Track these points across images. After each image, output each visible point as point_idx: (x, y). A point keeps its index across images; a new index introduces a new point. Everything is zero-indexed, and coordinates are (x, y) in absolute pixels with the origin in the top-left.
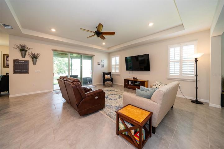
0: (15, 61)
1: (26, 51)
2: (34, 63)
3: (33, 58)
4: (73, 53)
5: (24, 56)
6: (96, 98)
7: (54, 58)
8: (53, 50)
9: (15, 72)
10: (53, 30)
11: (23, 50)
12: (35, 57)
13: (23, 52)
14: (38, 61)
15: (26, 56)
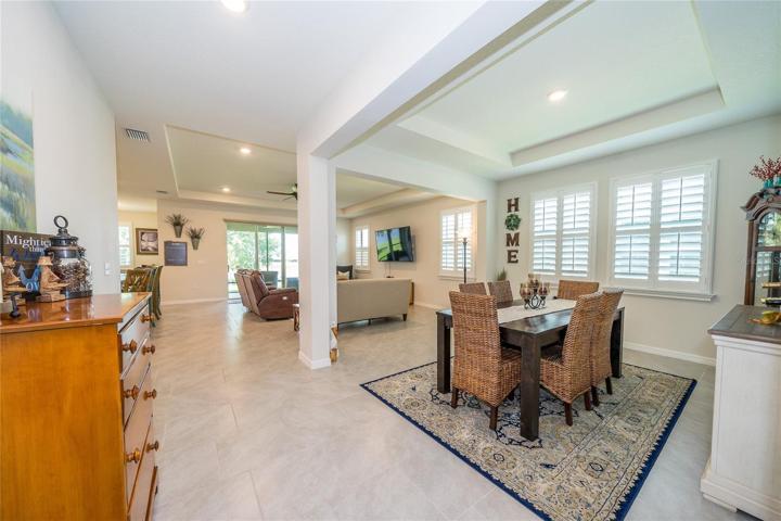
0: (167, 244)
1: (182, 226)
2: (195, 247)
3: (192, 238)
4: (265, 224)
5: (178, 234)
6: (285, 298)
7: (230, 233)
8: (225, 221)
9: (168, 263)
10: (226, 190)
11: (177, 224)
12: (195, 236)
13: (178, 228)
14: (201, 243)
15: (183, 234)
